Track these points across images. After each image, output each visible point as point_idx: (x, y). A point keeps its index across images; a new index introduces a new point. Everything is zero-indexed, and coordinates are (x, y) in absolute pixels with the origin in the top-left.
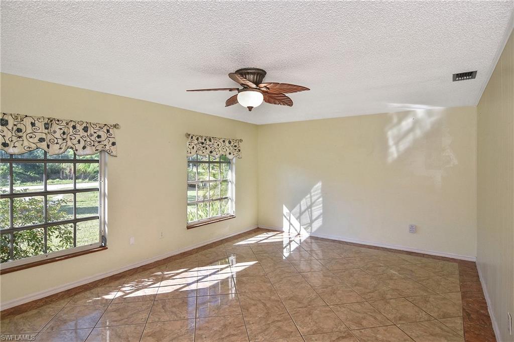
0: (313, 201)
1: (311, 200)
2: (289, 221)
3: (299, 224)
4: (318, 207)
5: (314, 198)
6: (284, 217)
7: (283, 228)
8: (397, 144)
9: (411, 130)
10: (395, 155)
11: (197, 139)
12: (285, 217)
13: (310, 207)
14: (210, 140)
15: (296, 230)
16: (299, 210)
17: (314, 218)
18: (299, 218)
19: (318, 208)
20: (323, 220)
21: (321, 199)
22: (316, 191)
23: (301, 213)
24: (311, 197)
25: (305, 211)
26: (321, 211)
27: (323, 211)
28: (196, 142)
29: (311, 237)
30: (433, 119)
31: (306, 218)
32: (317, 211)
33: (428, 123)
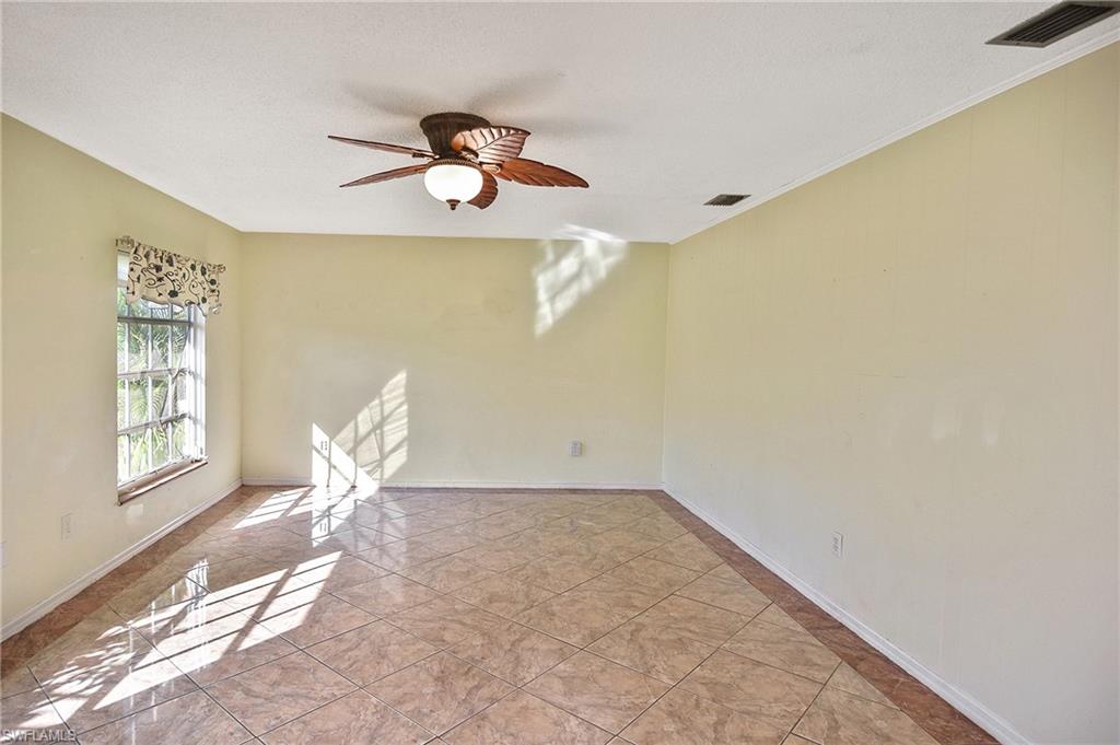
0: (385, 414)
1: (382, 410)
2: (329, 460)
3: (354, 464)
4: (398, 424)
5: (388, 408)
6: (314, 452)
7: (311, 477)
8: (552, 299)
9: (577, 276)
10: (549, 321)
11: (147, 256)
12: (319, 452)
13: (379, 426)
14: (170, 263)
15: (346, 479)
16: (353, 434)
17: (388, 448)
18: (352, 452)
19: (398, 427)
20: (409, 450)
21: (405, 407)
22: (394, 390)
23: (358, 442)
24: (382, 404)
25: (369, 434)
26: (405, 432)
27: (409, 432)
28: (144, 263)
29: (382, 489)
30: (611, 260)
31: (369, 451)
32: (396, 432)
33: (603, 266)
